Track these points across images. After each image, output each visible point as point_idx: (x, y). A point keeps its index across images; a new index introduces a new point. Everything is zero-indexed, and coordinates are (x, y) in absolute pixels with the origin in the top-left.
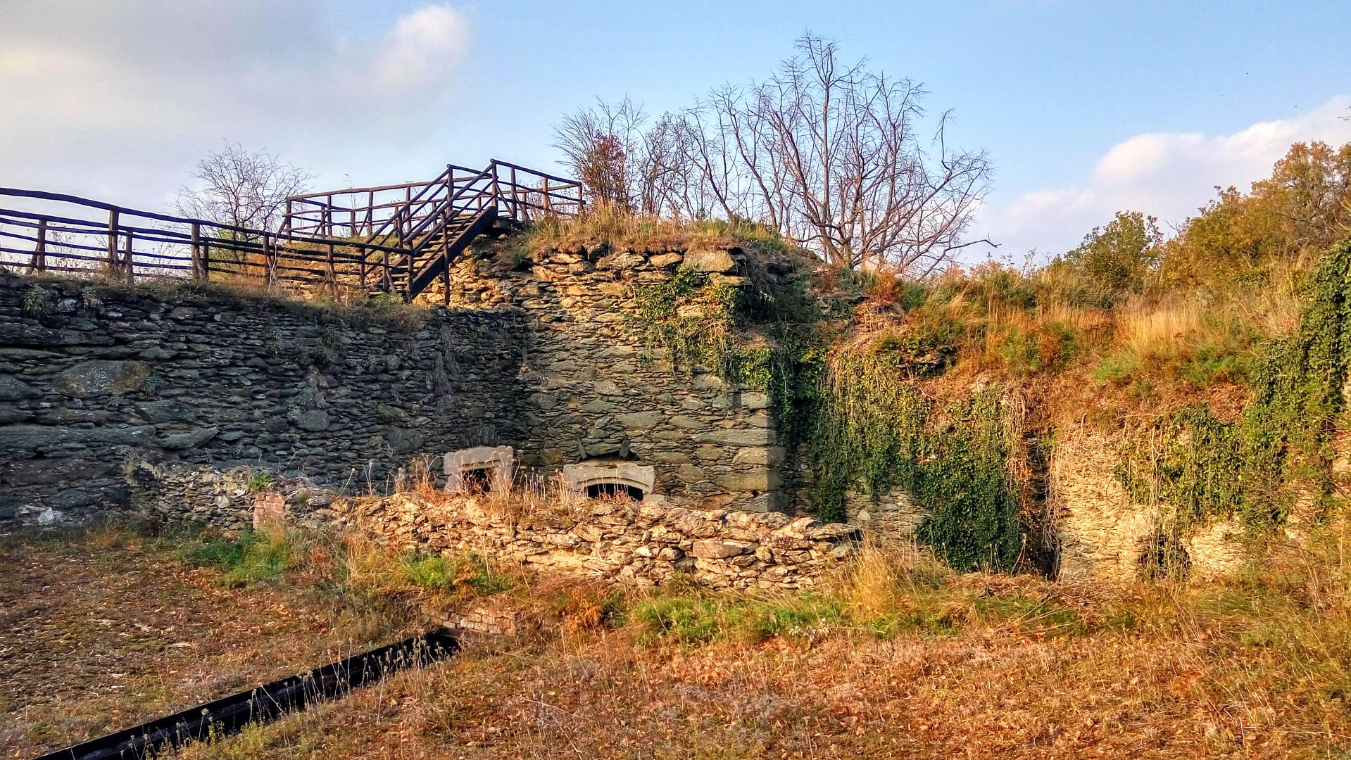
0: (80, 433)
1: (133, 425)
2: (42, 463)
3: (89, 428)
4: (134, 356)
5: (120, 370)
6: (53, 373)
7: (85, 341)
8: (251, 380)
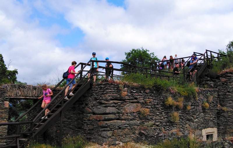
0: (128, 122)
1: (138, 120)
2: (120, 130)
3: (129, 121)
4: (138, 102)
5: (135, 106)
6: (122, 107)
7: (129, 98)
8: (161, 108)
